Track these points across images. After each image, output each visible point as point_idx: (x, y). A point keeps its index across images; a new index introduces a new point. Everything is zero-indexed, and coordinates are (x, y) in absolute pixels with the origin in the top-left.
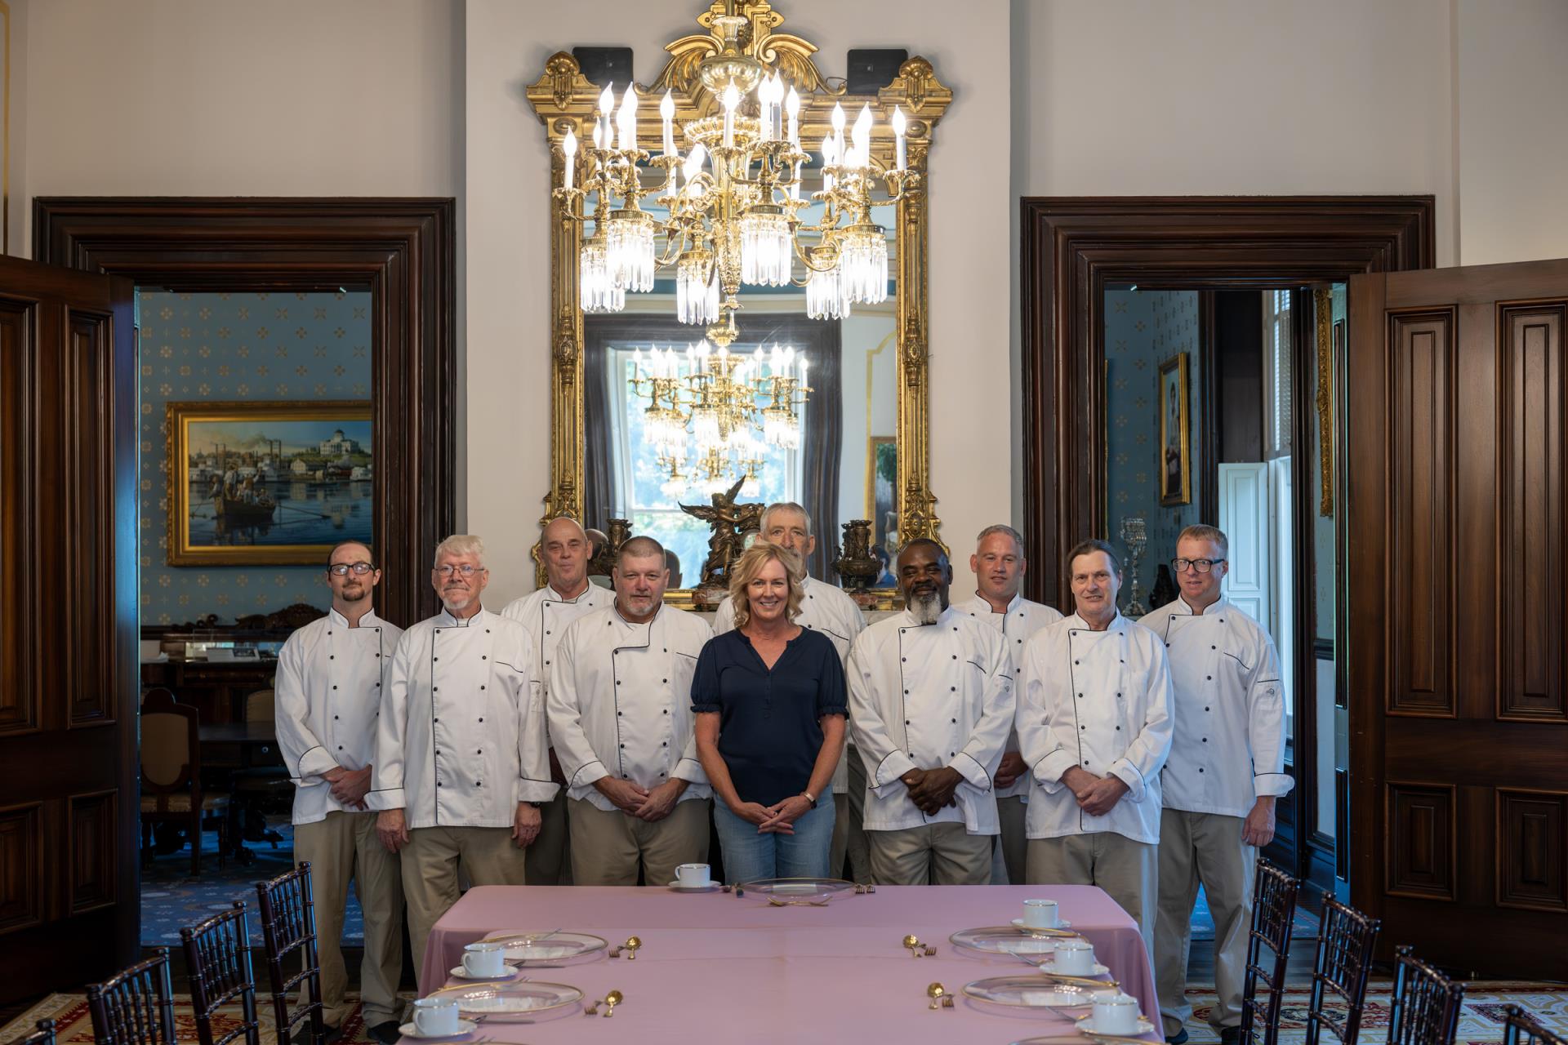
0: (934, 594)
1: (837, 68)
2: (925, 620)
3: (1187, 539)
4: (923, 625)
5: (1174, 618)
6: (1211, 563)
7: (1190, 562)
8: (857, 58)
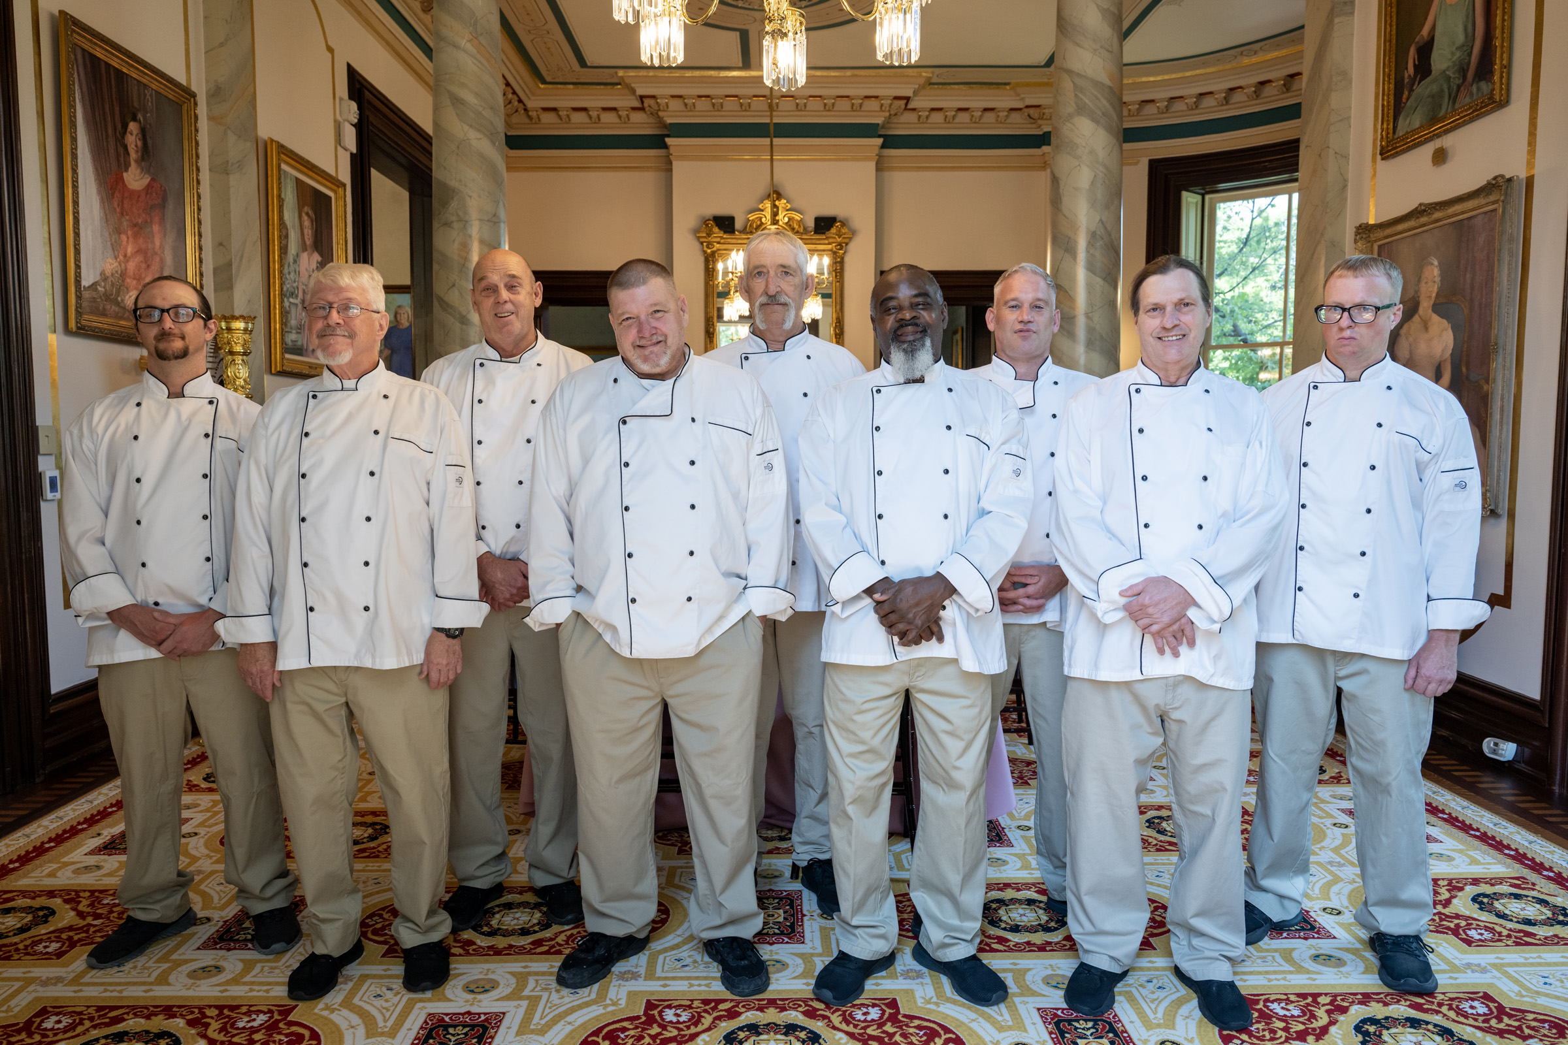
0: (922, 339)
1: (811, 224)
2: (910, 377)
3: (1340, 276)
4: (908, 382)
5: (1316, 387)
6: (1378, 309)
7: (1344, 310)
8: (818, 220)
